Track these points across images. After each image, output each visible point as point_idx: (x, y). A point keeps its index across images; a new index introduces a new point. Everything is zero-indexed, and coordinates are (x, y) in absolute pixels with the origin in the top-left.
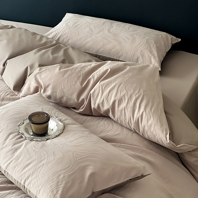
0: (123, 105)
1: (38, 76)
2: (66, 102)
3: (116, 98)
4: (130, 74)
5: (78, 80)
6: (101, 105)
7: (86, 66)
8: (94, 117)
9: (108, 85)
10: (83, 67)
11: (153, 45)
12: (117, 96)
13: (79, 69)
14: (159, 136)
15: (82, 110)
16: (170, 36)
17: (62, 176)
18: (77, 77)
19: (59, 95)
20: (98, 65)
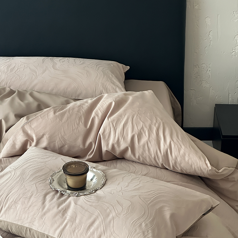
0: (144, 139)
1: (27, 128)
2: (68, 151)
3: (134, 133)
5: (80, 122)
6: (116, 146)
7: (83, 104)
8: (106, 162)
9: (118, 120)
10: (80, 106)
11: (112, 75)
12: (134, 130)
13: (76, 109)
14: (197, 165)
15: (91, 156)
17: (143, 225)
18: (78, 118)
19: (58, 144)
20: (95, 100)
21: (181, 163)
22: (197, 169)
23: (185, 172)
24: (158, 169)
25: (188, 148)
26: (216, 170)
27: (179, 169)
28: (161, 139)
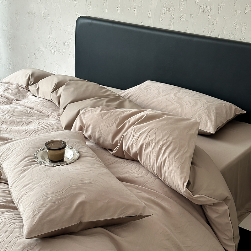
0: (149, 149)
1: (82, 116)
2: (103, 142)
3: (144, 142)
4: (165, 122)
5: (115, 123)
6: (130, 148)
7: (126, 111)
8: (125, 160)
9: (140, 129)
10: (122, 112)
11: (213, 111)
12: (146, 140)
13: (118, 113)
14: (177, 183)
15: (115, 152)
16: (234, 107)
17: (50, 199)
18: (115, 120)
19: (97, 135)
20: (137, 111)
21: (168, 178)
24: (156, 178)
25: (177, 168)
27: (167, 183)
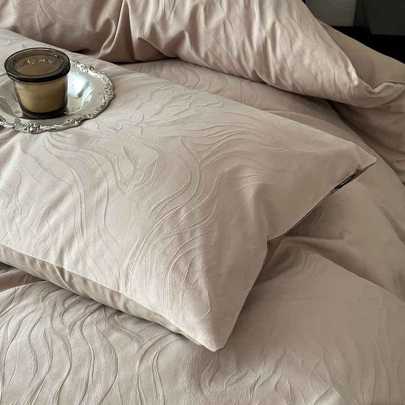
0: (219, 15)
3: (197, 1)
6: (159, 28)
8: (140, 65)
14: (329, 74)
15: (109, 50)
17: (183, 214)
21: (293, 71)
22: (327, 85)
23: (300, 91)
24: (245, 83)
25: (311, 38)
26: (368, 87)
27: (288, 84)
28: (254, 16)
